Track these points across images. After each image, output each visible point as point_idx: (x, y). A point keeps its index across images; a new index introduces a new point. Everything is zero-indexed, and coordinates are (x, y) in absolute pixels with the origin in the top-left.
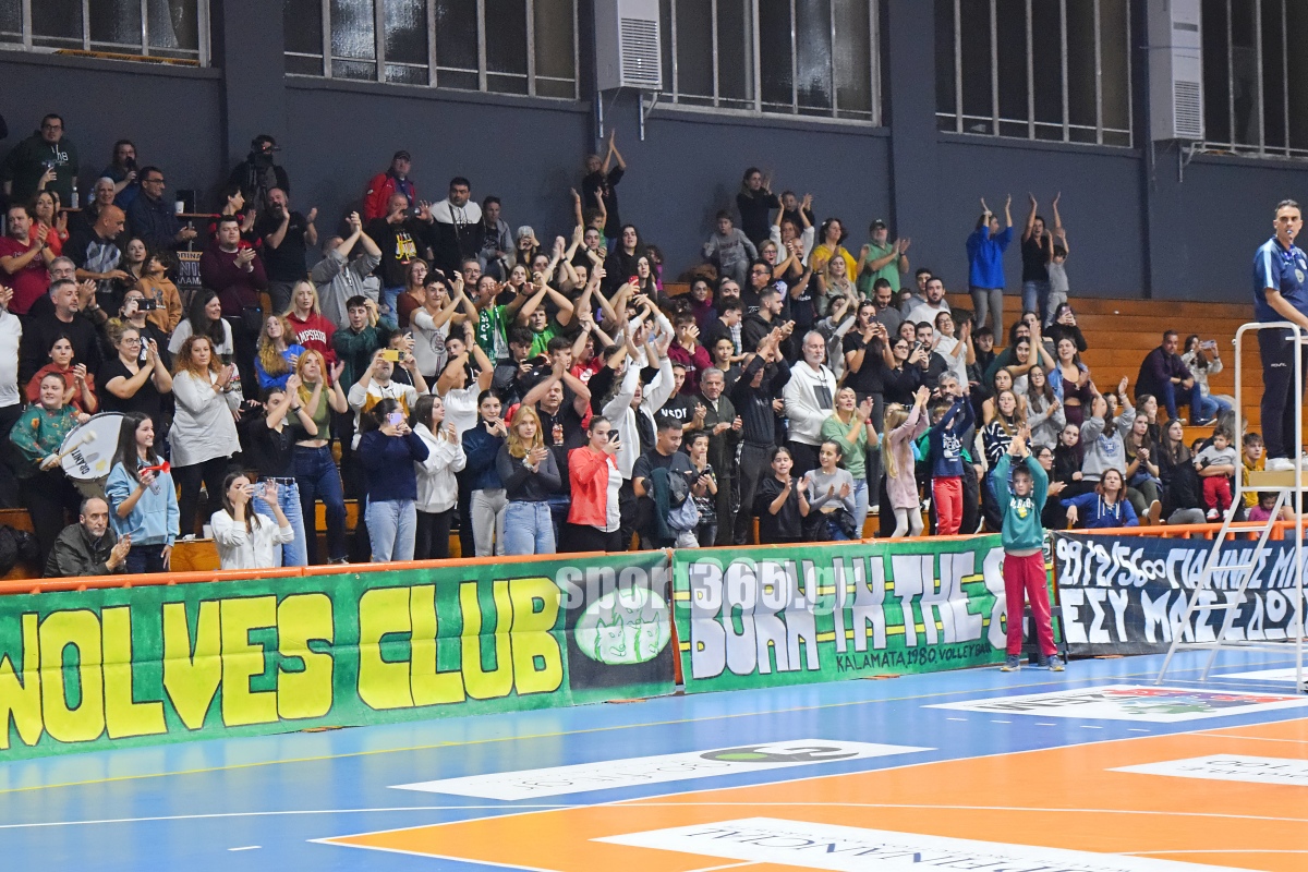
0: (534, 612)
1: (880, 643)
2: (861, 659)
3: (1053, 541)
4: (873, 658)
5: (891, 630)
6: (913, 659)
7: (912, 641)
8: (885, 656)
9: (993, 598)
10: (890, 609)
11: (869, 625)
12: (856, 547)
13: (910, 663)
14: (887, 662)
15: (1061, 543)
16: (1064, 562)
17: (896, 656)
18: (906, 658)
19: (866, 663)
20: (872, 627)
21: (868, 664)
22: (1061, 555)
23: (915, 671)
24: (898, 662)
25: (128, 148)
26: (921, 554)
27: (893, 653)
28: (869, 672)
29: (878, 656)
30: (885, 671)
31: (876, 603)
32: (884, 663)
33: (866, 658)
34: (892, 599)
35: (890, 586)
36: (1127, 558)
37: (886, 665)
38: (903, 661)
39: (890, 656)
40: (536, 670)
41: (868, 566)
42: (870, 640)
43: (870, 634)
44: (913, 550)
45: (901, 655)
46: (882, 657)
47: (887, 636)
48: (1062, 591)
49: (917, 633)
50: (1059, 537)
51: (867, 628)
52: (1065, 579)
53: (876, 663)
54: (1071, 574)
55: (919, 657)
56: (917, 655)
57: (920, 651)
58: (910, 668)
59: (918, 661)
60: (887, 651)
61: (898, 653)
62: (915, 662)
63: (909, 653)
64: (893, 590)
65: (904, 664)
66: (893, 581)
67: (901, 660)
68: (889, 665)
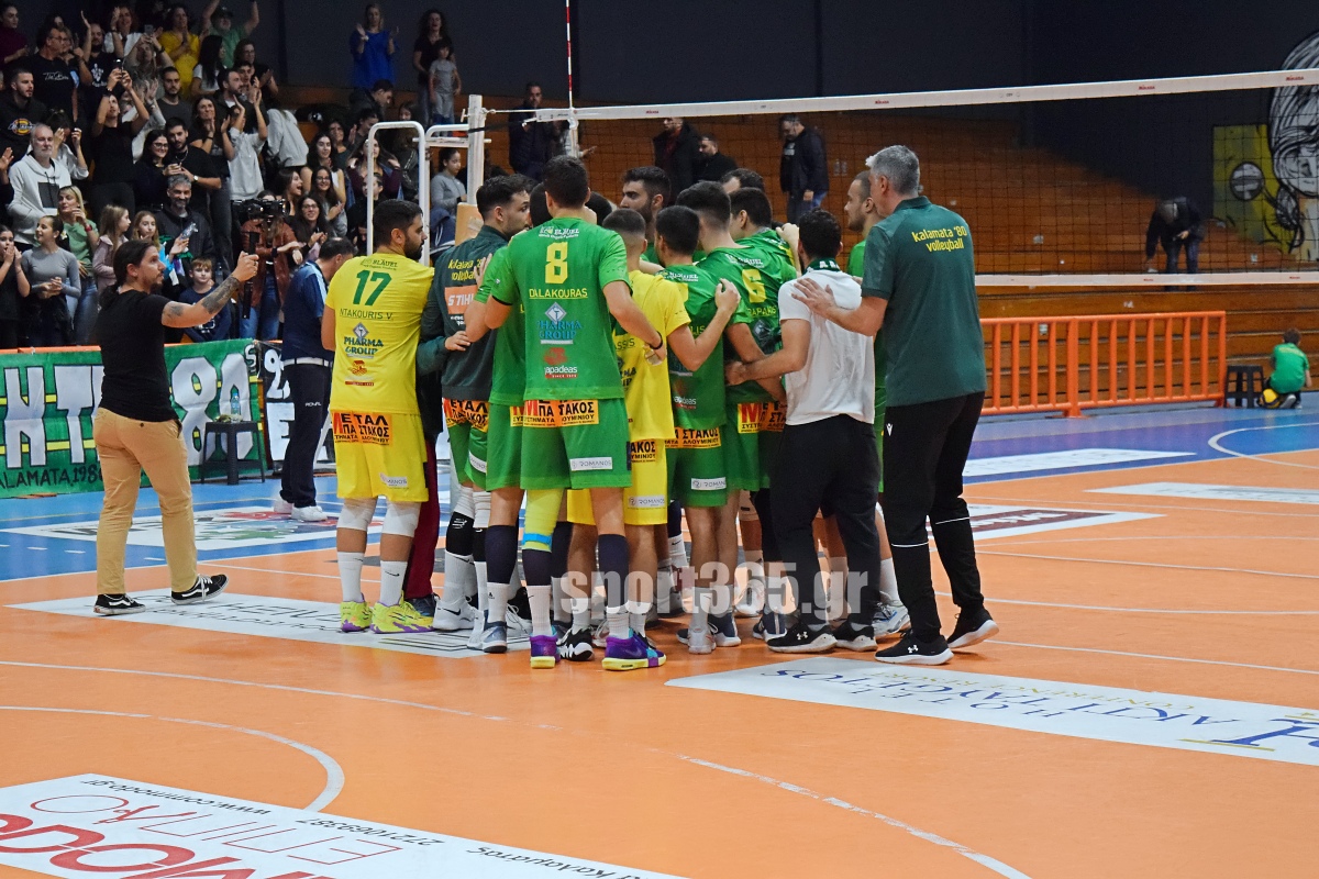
1: (39, 459)
2: (14, 477)
3: (260, 353)
4: (28, 474)
5: (51, 446)
6: (79, 476)
7: (78, 457)
8: (46, 473)
9: (183, 412)
10: (51, 423)
11: (25, 439)
12: (11, 356)
13: (76, 480)
14: (48, 480)
15: (270, 354)
16: (274, 374)
17: (59, 474)
18: (71, 476)
19: (20, 481)
20: (29, 443)
21: (23, 481)
22: (268, 366)
23: (83, 490)
24: (61, 479)
26: (92, 365)
27: (55, 471)
28: (22, 491)
29: (36, 473)
30: (44, 490)
31: (35, 417)
32: (43, 481)
33: (21, 475)
34: (53, 413)
35: (51, 398)
37: (46, 484)
38: (68, 479)
39: (51, 475)
41: (23, 378)
42: (26, 457)
43: (25, 448)
44: (80, 360)
45: (65, 472)
46: (41, 474)
47: (47, 452)
48: (268, 405)
49: (85, 450)
50: (269, 348)
51: (22, 443)
52: (274, 392)
53: (33, 482)
54: (281, 386)
55: (88, 475)
56: (85, 473)
57: (90, 469)
58: (77, 487)
59: (86, 479)
60: (48, 469)
61: (61, 470)
62: (83, 479)
63: (75, 470)
64: (55, 403)
65: (69, 481)
66: (56, 393)
67: (65, 478)
68: (49, 483)
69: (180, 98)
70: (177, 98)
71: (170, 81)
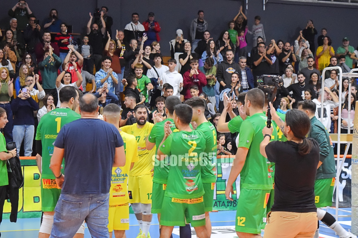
0: (34, 179)
5: (219, 192)
6: (229, 204)
8: (216, 202)
10: (219, 184)
13: (228, 206)
14: (217, 205)
17: (221, 203)
18: (226, 204)
24: (222, 205)
25: (54, 11)
27: (219, 202)
34: (220, 181)
35: (219, 176)
36: (345, 167)
38: (225, 205)
39: (218, 203)
40: (35, 202)
45: (224, 202)
47: (216, 195)
55: (233, 204)
56: (232, 203)
57: (234, 201)
58: (228, 208)
59: (232, 205)
60: (217, 201)
61: (222, 202)
62: (231, 206)
63: (228, 202)
64: (221, 177)
65: (225, 206)
66: (222, 174)
67: (224, 204)
68: (217, 206)
69: (314, 67)
70: (312, 67)
71: (309, 61)
